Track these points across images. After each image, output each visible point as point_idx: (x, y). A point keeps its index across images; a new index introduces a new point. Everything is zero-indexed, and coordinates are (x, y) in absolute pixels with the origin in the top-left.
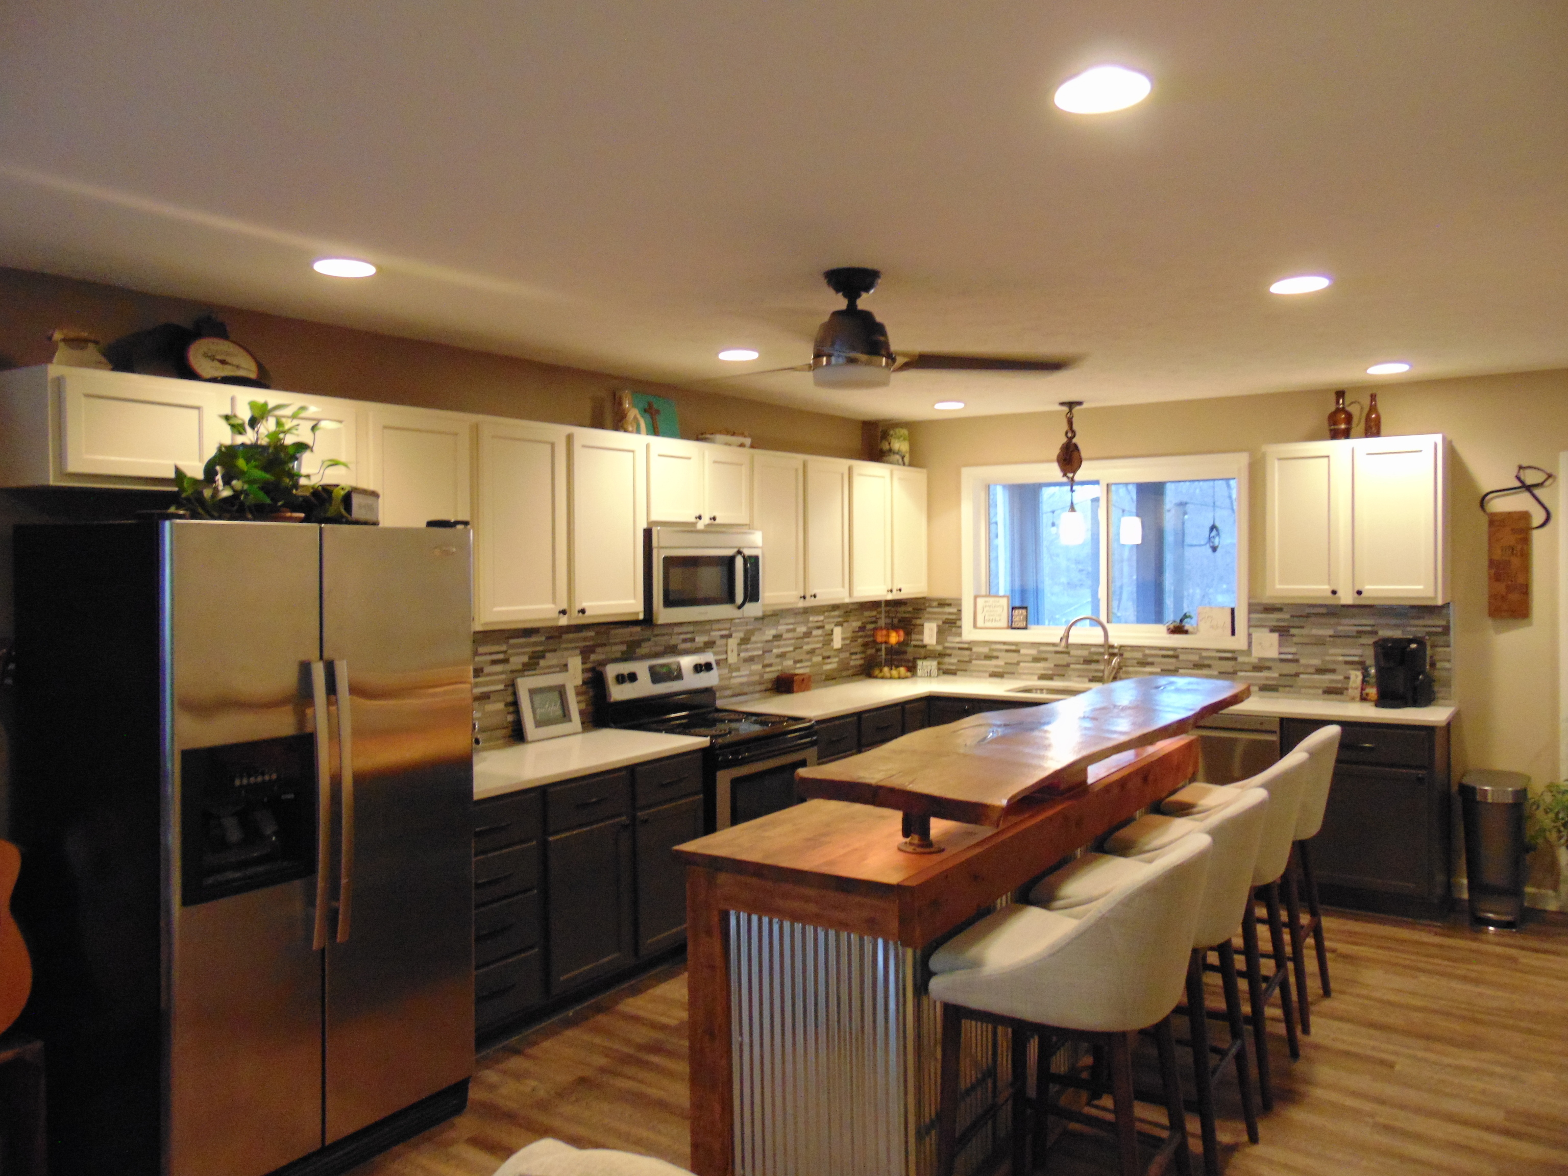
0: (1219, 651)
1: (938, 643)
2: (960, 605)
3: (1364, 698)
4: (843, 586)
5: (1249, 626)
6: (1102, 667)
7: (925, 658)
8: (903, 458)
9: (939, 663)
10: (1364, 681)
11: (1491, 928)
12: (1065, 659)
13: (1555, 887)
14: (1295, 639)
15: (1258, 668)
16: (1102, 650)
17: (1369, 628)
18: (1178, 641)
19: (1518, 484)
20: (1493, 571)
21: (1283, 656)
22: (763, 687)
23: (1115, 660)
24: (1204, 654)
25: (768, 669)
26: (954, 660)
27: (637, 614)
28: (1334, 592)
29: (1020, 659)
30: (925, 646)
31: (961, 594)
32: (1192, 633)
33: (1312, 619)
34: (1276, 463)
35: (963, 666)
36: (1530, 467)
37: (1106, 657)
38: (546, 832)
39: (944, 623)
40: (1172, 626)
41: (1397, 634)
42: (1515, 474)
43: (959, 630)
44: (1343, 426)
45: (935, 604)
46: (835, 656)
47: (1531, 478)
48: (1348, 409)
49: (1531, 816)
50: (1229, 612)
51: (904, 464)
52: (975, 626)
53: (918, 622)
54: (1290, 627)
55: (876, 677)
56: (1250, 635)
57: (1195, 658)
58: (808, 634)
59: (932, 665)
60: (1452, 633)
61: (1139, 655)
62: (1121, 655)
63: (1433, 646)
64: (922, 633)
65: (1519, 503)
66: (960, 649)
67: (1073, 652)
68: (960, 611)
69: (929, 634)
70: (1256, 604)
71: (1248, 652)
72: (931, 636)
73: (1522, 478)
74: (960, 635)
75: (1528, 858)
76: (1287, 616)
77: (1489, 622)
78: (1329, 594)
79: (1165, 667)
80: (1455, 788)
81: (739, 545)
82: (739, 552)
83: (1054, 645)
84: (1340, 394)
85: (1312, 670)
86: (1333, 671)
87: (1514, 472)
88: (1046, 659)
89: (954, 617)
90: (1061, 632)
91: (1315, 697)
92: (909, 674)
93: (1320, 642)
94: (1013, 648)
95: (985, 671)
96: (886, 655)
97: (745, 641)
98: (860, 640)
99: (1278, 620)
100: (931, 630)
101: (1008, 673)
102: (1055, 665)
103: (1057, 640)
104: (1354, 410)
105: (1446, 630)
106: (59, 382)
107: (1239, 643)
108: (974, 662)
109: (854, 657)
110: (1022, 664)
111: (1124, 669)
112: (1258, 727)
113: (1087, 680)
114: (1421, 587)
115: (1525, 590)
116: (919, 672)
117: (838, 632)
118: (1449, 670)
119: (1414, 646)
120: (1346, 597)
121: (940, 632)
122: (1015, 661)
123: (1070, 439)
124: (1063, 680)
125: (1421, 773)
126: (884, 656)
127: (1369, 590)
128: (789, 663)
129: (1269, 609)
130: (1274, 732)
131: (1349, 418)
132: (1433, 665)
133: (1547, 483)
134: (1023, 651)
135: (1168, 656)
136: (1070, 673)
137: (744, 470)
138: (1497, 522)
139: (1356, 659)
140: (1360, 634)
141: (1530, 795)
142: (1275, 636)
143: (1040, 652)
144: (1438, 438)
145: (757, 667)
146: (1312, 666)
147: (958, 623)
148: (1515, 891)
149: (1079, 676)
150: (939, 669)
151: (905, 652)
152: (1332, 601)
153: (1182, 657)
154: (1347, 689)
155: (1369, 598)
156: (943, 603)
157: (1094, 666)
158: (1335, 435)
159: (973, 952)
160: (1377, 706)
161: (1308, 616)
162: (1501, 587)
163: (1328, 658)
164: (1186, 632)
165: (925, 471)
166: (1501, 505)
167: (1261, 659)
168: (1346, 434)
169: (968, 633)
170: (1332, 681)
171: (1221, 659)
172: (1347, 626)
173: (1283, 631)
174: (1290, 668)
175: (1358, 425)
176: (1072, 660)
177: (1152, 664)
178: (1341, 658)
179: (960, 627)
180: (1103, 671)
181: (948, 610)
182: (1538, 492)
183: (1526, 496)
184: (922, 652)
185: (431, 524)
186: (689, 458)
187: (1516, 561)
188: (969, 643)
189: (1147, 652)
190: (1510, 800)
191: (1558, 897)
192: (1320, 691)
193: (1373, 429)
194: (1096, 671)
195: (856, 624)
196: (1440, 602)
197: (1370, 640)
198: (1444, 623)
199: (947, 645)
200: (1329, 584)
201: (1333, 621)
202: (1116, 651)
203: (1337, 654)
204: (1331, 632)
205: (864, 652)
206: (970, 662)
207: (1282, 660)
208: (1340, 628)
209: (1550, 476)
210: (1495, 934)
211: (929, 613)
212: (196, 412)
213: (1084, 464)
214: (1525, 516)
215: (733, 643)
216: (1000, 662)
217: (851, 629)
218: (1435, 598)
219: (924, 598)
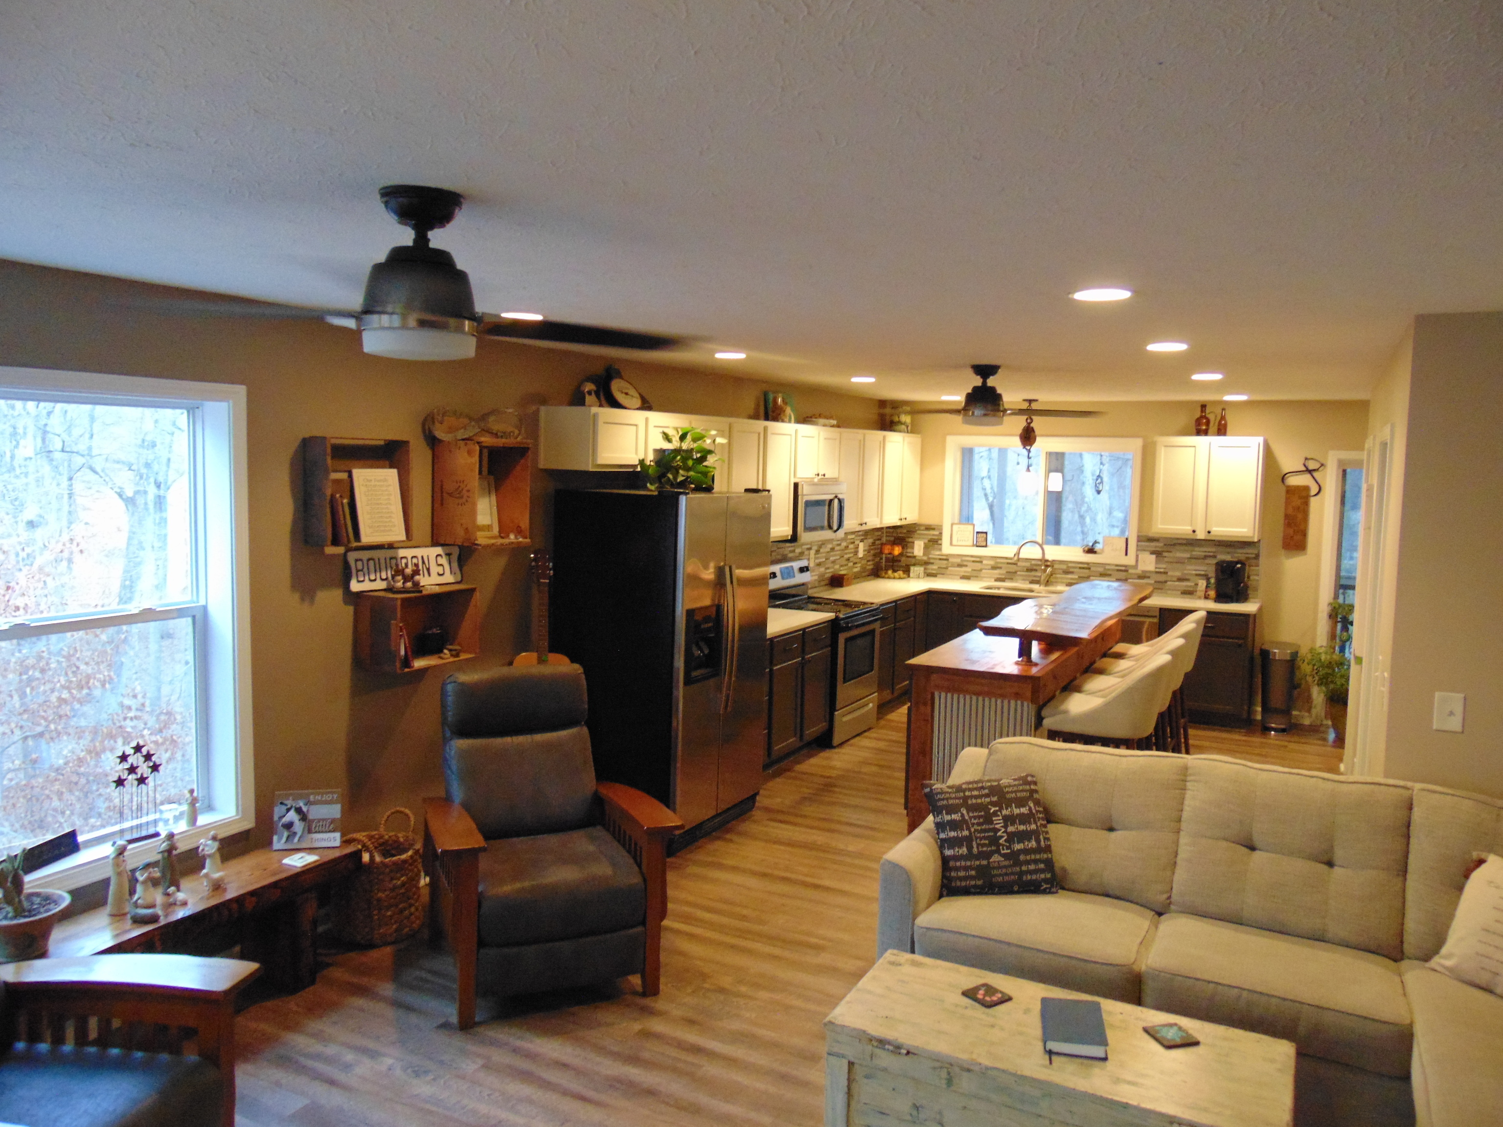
0: (1117, 565)
1: (924, 554)
2: (941, 529)
3: (1206, 597)
4: (878, 517)
5: (1137, 550)
6: (1038, 574)
7: (914, 565)
8: (907, 427)
9: (925, 569)
10: (1207, 587)
11: (1273, 733)
12: (1013, 568)
13: (1309, 711)
14: (1166, 559)
15: (1140, 577)
16: (1039, 563)
17: (1211, 554)
18: (1090, 558)
19: (1304, 469)
20: (1287, 521)
21: (1158, 570)
22: (823, 583)
23: (1049, 570)
24: (1107, 567)
25: (828, 571)
26: (935, 567)
27: (788, 536)
28: (1194, 531)
29: (983, 567)
30: (915, 557)
31: (942, 521)
32: (1099, 553)
33: (1178, 547)
34: (1163, 448)
35: (943, 571)
36: (1312, 459)
37: (1043, 568)
38: (772, 663)
39: (929, 541)
40: (1086, 549)
41: (1228, 558)
42: (1303, 462)
43: (940, 546)
44: (1204, 427)
45: (923, 528)
46: (860, 563)
47: (1312, 465)
48: (1207, 416)
49: (1299, 668)
50: (1125, 540)
51: (908, 432)
52: (951, 544)
53: (910, 540)
54: (1163, 551)
55: (883, 577)
56: (1137, 556)
57: (1101, 570)
58: (847, 547)
59: (919, 570)
60: (1261, 558)
61: (1064, 567)
62: (1053, 566)
63: (1250, 566)
64: (913, 548)
65: (1302, 480)
66: (940, 559)
67: (1019, 564)
68: (941, 533)
69: (918, 548)
70: (1142, 536)
71: (1136, 567)
72: (919, 551)
73: (1307, 464)
74: (940, 550)
75: (1296, 692)
76: (1161, 545)
77: (1283, 552)
78: (1191, 532)
79: (1081, 575)
80: (1257, 652)
81: (837, 492)
82: (836, 497)
83: (1011, 559)
84: (1203, 407)
85: (1175, 579)
86: (1188, 580)
87: (1302, 461)
88: (1000, 568)
89: (936, 537)
90: (1015, 549)
91: (1175, 596)
92: (905, 576)
93: (1180, 562)
94: (978, 559)
95: (957, 575)
96: (886, 562)
97: (817, 552)
98: (872, 552)
99: (1156, 547)
100: (920, 546)
101: (973, 576)
102: (1007, 572)
103: (1012, 555)
104: (1211, 417)
105: (1257, 556)
106: (595, 416)
107: (1130, 560)
108: (950, 568)
109: (869, 563)
110: (983, 571)
111: (1054, 576)
112: (1146, 614)
113: (1028, 582)
114: (1245, 530)
115: (1304, 534)
116: (911, 575)
117: (861, 545)
118: (1258, 580)
119: (1239, 566)
120: (1201, 535)
121: (926, 547)
122: (979, 569)
123: (1029, 424)
124: (1012, 582)
125: (1240, 642)
126: (884, 563)
127: (1215, 531)
128: (837, 567)
129: (1151, 540)
130: (1155, 617)
131: (1208, 423)
132: (1249, 577)
133: (1321, 469)
134: (985, 562)
135: (1084, 568)
136: (1017, 577)
137: (838, 441)
138: (1292, 491)
139: (1203, 573)
140: (1206, 557)
141: (1299, 655)
142: (1154, 556)
143: (997, 564)
144: (1260, 440)
145: (822, 570)
146: (1175, 576)
147: (940, 542)
148: (1287, 712)
149: (1024, 580)
150: (925, 573)
151: (900, 561)
152: (1192, 536)
153: (1093, 569)
154: (1196, 591)
155: (1216, 536)
156: (929, 528)
157: (1033, 573)
158: (1199, 432)
159: (1063, 707)
160: (1215, 601)
161: (1175, 545)
162: (1291, 531)
163: (1185, 572)
164: (1095, 552)
165: (919, 436)
166: (1294, 481)
167: (1143, 571)
168: (1206, 433)
169: (946, 548)
170: (1187, 586)
171: (1118, 570)
172: (1198, 552)
173: (1158, 554)
174: (1162, 578)
175: (1213, 427)
176: (1019, 569)
177: (1072, 573)
178: (1194, 572)
179: (941, 544)
180: (1040, 577)
181: (932, 532)
182: (1315, 474)
183: (1308, 476)
184: (913, 561)
185: (747, 490)
186: (813, 437)
187: (1300, 516)
188: (947, 555)
189: (1070, 565)
190: (1288, 658)
191: (1311, 716)
192: (1179, 592)
193: (1222, 431)
194: (1035, 576)
195: (871, 541)
196: (1256, 540)
197: (1214, 561)
198: (1256, 552)
199: (931, 556)
200: (1191, 525)
201: (1190, 548)
202: (1049, 563)
203: (1191, 569)
204: (1188, 555)
205: (873, 560)
206: (946, 568)
207: (1157, 572)
208: (1194, 553)
209: (1322, 465)
210: (1275, 735)
211: (919, 534)
212: (635, 427)
213: (1038, 439)
214: (1307, 489)
215: (812, 552)
216: (969, 569)
217: (867, 544)
218: (1253, 537)
219: (915, 524)
